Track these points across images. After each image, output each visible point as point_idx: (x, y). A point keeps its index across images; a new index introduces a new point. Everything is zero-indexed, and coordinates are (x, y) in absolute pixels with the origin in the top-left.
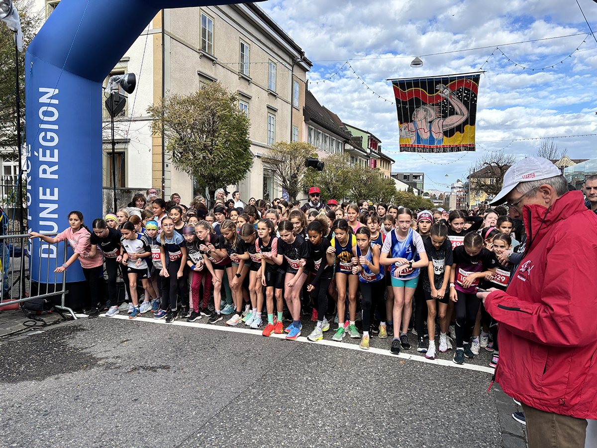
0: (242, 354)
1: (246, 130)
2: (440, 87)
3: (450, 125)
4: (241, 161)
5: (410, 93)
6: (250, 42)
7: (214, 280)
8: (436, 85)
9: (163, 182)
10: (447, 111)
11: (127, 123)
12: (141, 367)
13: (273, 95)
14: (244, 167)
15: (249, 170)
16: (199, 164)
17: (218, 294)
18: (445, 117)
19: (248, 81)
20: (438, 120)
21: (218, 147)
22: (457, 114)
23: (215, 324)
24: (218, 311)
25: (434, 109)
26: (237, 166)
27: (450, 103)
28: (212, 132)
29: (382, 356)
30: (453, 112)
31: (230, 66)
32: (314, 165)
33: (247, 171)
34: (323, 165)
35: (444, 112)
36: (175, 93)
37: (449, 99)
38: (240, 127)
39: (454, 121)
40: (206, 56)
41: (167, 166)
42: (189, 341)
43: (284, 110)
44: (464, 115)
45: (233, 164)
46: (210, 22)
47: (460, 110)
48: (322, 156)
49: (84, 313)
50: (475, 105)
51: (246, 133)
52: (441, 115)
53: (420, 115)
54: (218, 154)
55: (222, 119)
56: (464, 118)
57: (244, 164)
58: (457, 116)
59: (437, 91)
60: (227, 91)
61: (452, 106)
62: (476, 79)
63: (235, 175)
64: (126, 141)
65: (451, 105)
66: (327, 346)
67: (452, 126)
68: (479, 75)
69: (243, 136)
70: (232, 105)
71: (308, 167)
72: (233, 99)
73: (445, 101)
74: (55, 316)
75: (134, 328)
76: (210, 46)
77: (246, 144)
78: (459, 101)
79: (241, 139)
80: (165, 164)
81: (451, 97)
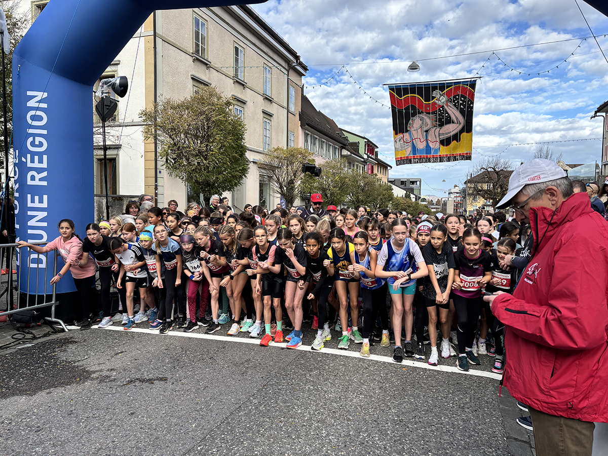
0: (242, 363)
1: (241, 135)
2: (437, 93)
3: (446, 134)
4: (237, 166)
5: (406, 100)
6: (244, 46)
7: (211, 288)
8: (432, 92)
9: (156, 189)
10: (443, 119)
11: (117, 128)
12: (137, 379)
13: (268, 99)
14: (240, 173)
15: (246, 177)
16: (193, 170)
17: (216, 303)
18: (441, 125)
19: (243, 85)
20: (434, 129)
21: (214, 153)
22: (453, 122)
23: (213, 334)
24: (215, 320)
25: (430, 118)
26: (233, 172)
27: (446, 111)
28: (207, 138)
29: (384, 363)
30: (449, 121)
31: (224, 70)
32: (311, 170)
33: (243, 177)
34: (320, 170)
35: (440, 120)
36: (168, 97)
37: (445, 107)
38: (236, 132)
39: (451, 129)
40: (200, 59)
41: (160, 172)
42: (186, 352)
43: (280, 115)
44: (460, 124)
45: (229, 170)
46: (203, 24)
47: (457, 118)
48: (319, 162)
49: (75, 325)
50: (472, 112)
51: (242, 138)
52: (438, 123)
53: (416, 123)
54: (213, 160)
55: (217, 124)
56: (461, 127)
57: (240, 170)
58: (453, 124)
59: (434, 98)
60: (222, 95)
61: (449, 115)
62: (473, 84)
63: (230, 181)
64: (118, 147)
65: (447, 113)
66: (328, 354)
67: (449, 135)
68: (476, 81)
69: (239, 141)
70: (227, 110)
71: (306, 172)
72: (228, 104)
73: (441, 109)
74: (45, 328)
75: (129, 340)
76: (203, 50)
77: (242, 150)
78: (455, 109)
79: (237, 144)
80: (158, 170)
81: (447, 105)
